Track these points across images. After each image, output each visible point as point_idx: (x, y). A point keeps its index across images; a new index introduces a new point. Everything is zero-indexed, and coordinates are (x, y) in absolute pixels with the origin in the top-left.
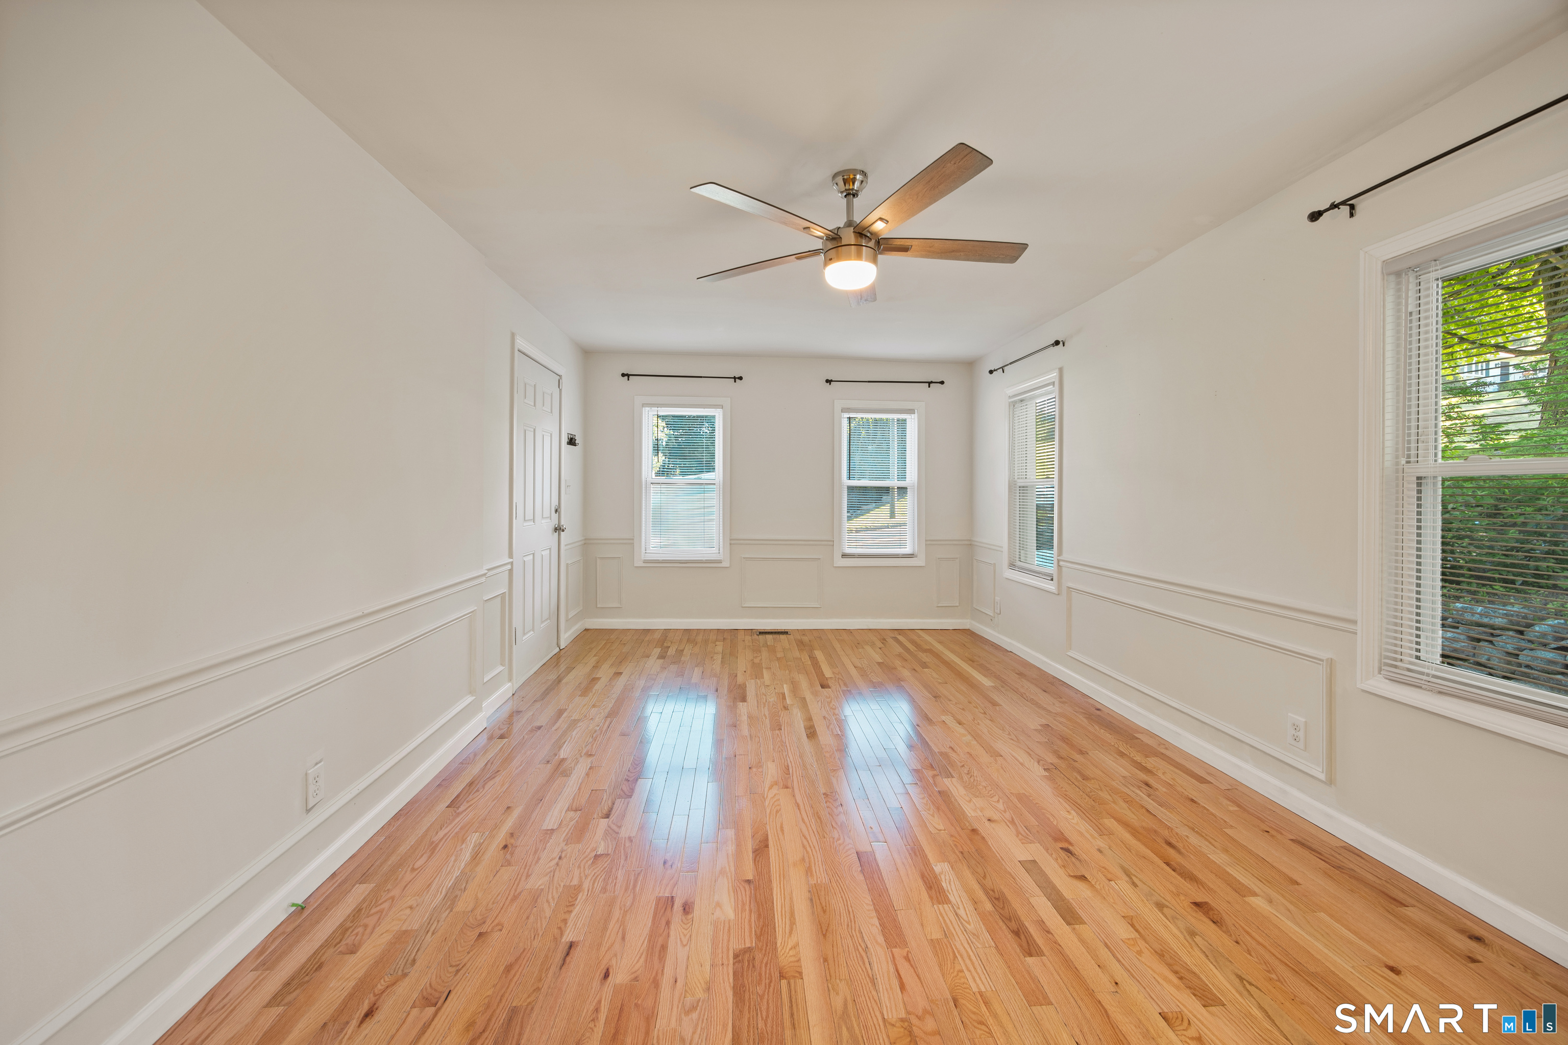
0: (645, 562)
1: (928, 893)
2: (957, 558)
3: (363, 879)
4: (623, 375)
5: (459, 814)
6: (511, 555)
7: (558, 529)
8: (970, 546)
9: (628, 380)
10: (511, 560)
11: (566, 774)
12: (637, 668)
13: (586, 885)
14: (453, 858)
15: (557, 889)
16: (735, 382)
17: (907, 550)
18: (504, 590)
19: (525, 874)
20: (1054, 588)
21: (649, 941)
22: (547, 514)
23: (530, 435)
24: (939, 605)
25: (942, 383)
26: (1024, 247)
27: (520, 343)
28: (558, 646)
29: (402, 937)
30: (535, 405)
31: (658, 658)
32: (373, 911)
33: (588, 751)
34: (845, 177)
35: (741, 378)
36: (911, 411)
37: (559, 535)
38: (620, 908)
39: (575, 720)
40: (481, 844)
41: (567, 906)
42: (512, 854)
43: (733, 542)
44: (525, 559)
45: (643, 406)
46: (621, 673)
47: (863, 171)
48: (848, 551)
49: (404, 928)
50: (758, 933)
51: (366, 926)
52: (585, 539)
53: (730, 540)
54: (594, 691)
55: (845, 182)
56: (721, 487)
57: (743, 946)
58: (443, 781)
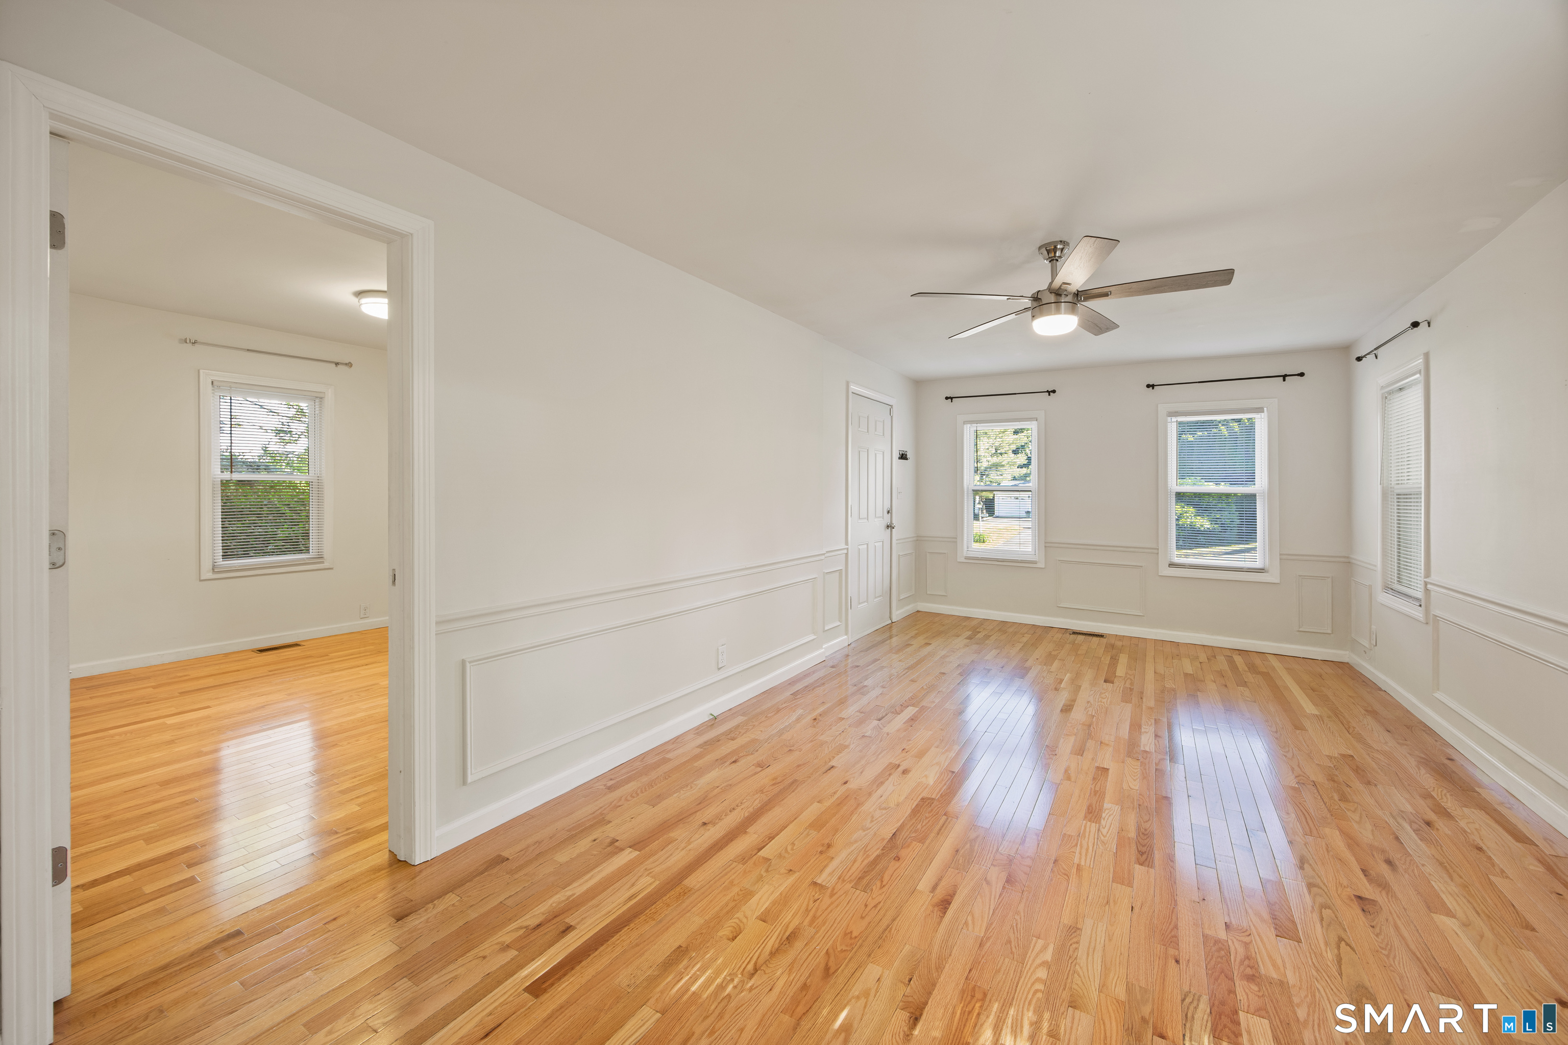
0: (967, 558)
1: (1085, 814)
2: (1328, 577)
3: (743, 714)
4: (947, 398)
5: (795, 699)
6: (847, 543)
7: (890, 527)
8: (1347, 564)
9: (952, 402)
10: (847, 547)
11: (864, 694)
12: (945, 643)
13: (852, 746)
14: (787, 717)
15: (835, 743)
16: (1049, 395)
17: (1258, 564)
18: (841, 567)
19: (821, 733)
20: (1421, 616)
21: (875, 778)
22: (879, 513)
23: (864, 455)
24: (1301, 629)
25: (1302, 375)
26: (1231, 272)
27: (853, 387)
28: (891, 619)
29: (754, 741)
30: (868, 432)
31: (966, 638)
32: (744, 728)
33: (883, 685)
34: (1048, 248)
35: (1054, 391)
36: (1260, 410)
37: (891, 531)
38: (866, 761)
39: (883, 666)
40: (802, 715)
41: (837, 752)
42: (817, 723)
43: (1047, 545)
44: (860, 547)
45: (964, 424)
46: (930, 644)
47: (1061, 241)
48: (1176, 560)
49: (756, 738)
50: (943, 794)
51: (740, 732)
52: (918, 536)
53: (1045, 543)
54: (904, 652)
55: (1048, 252)
56: (1036, 493)
57: (930, 796)
58: (792, 682)
